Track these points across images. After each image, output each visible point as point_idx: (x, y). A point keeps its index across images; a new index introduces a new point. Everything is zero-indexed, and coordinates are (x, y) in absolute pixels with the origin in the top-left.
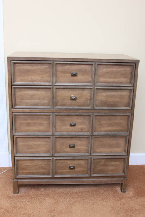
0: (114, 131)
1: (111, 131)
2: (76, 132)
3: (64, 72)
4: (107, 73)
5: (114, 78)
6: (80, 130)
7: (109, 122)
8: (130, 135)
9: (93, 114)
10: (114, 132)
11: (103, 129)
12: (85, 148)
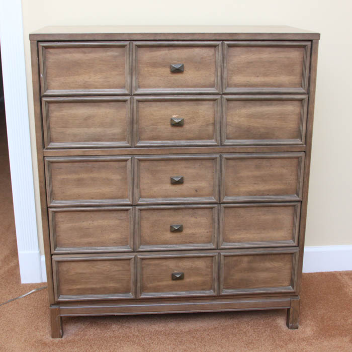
0: (269, 192)
1: (261, 193)
2: (185, 197)
3: (154, 65)
4: (250, 64)
5: (265, 75)
6: (194, 193)
7: (257, 173)
8: (304, 201)
9: (221, 157)
10: (268, 195)
11: (243, 189)
12: (206, 231)
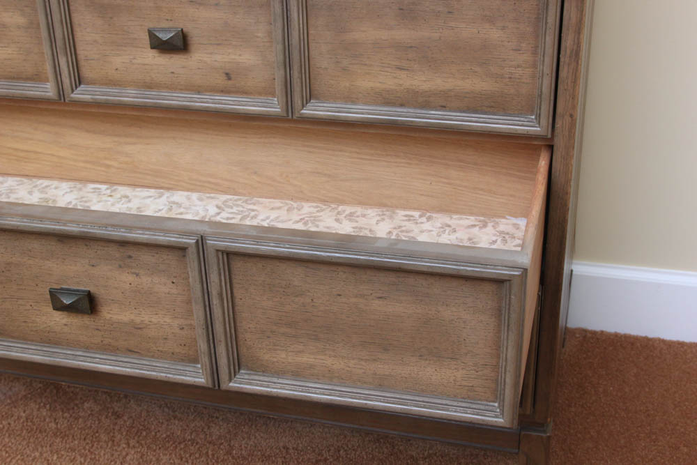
0: (444, 101)
1: (424, 101)
2: (199, 92)
6: (220, 80)
7: (403, 34)
8: (559, 143)
10: (443, 107)
11: (365, 84)
12: (176, 323)
